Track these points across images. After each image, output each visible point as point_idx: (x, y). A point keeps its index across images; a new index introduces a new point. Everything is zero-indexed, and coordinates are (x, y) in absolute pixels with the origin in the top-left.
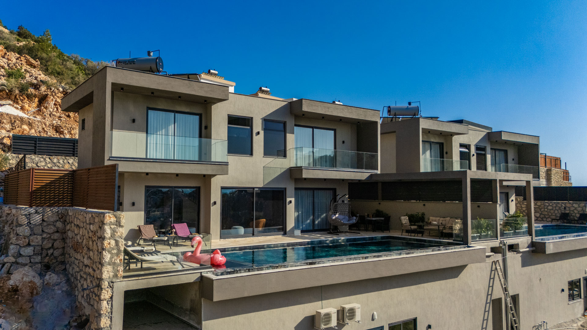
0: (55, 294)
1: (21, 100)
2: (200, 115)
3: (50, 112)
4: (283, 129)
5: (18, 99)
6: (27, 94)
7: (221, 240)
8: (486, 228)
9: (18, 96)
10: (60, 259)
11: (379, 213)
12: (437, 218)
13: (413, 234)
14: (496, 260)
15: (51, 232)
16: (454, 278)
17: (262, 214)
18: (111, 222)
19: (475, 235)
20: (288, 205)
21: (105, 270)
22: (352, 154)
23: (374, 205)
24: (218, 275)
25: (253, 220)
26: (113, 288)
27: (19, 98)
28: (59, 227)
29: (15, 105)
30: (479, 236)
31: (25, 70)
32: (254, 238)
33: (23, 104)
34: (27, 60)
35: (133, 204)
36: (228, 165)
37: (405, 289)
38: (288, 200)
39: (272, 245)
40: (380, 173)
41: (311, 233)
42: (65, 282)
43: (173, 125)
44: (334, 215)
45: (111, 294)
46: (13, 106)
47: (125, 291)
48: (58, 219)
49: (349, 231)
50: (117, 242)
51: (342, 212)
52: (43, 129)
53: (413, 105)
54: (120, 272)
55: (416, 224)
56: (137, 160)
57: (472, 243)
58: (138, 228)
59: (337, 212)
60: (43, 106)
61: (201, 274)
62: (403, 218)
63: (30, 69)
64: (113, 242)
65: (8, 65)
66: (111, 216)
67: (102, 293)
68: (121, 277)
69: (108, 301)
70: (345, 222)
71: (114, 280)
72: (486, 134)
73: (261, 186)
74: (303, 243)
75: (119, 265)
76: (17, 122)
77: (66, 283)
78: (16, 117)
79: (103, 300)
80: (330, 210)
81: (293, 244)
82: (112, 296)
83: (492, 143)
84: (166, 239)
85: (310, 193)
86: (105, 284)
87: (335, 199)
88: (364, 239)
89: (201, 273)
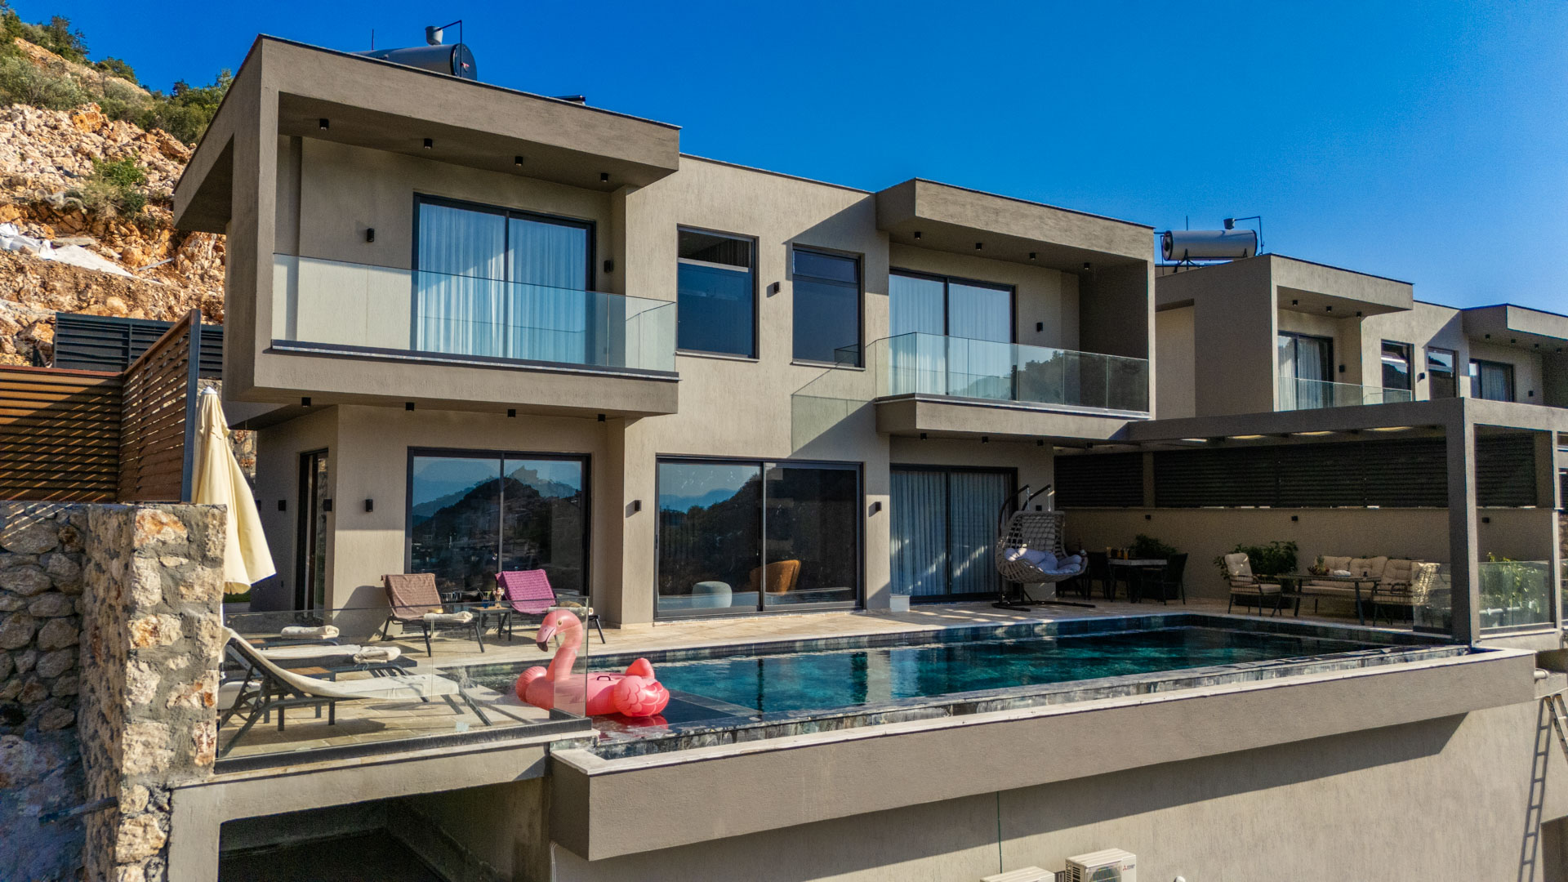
0: (17, 818)
1: (121, 235)
2: (591, 227)
3: (202, 268)
4: (851, 277)
5: (113, 233)
6: (138, 219)
7: (656, 623)
8: (1520, 590)
9: (112, 226)
10: (61, 686)
11: (1146, 547)
12: (1340, 559)
13: (1269, 611)
14: (1551, 694)
15: (26, 592)
16: (1430, 754)
17: (787, 545)
18: (164, 543)
19: (1490, 611)
20: (871, 515)
21: (135, 738)
22: (1070, 358)
23: (1132, 523)
24: (614, 756)
25: (759, 563)
26: (170, 813)
27: (118, 229)
28: (59, 575)
29: (104, 249)
30: (1501, 614)
31: (150, 164)
32: (763, 618)
33: (128, 247)
34: (162, 142)
35: (369, 506)
36: (677, 381)
37: (1277, 793)
38: (870, 500)
39: (820, 643)
40: (1154, 419)
41: (941, 605)
42: (62, 771)
43: (502, 256)
44: (1011, 550)
45: (164, 836)
46: (98, 251)
47: (222, 824)
48: (55, 543)
49: (1056, 600)
50: (190, 627)
51: (1037, 542)
52: (170, 308)
53: (1238, 228)
54: (204, 747)
55: (1278, 576)
56: (368, 354)
57: (1482, 637)
58: (382, 585)
59: (1021, 542)
60: (184, 253)
61: (548, 751)
62: (1231, 558)
63: (162, 160)
64: (171, 626)
65: (104, 151)
66: (164, 519)
67: (121, 836)
68: (206, 767)
69: (148, 866)
70: (1048, 572)
71: (174, 781)
72: (1457, 315)
73: (786, 454)
74: (921, 635)
75: (195, 719)
76: (94, 287)
77: (64, 776)
78: (90, 275)
79: (126, 864)
80: (1000, 535)
81: (887, 638)
82: (167, 844)
83: (1474, 343)
84: (465, 621)
85: (938, 480)
86: (136, 797)
87: (1013, 503)
88: (1113, 624)
89: (548, 745)
